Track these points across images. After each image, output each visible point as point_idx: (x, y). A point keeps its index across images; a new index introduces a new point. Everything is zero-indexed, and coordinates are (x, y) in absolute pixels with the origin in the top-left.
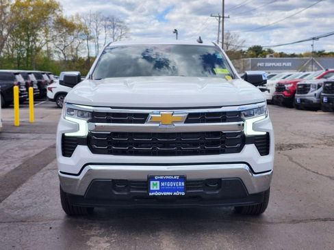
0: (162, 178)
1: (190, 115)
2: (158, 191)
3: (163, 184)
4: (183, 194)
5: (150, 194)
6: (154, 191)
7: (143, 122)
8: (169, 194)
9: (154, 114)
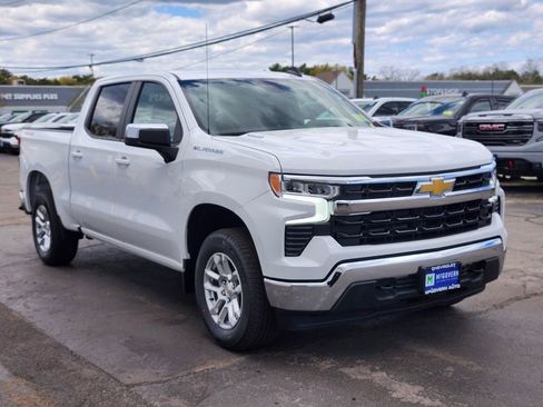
0: (438, 268)
1: (459, 179)
2: (434, 287)
3: (438, 277)
4: (458, 286)
5: (427, 293)
6: (429, 288)
7: (410, 193)
8: (445, 288)
9: (423, 182)
